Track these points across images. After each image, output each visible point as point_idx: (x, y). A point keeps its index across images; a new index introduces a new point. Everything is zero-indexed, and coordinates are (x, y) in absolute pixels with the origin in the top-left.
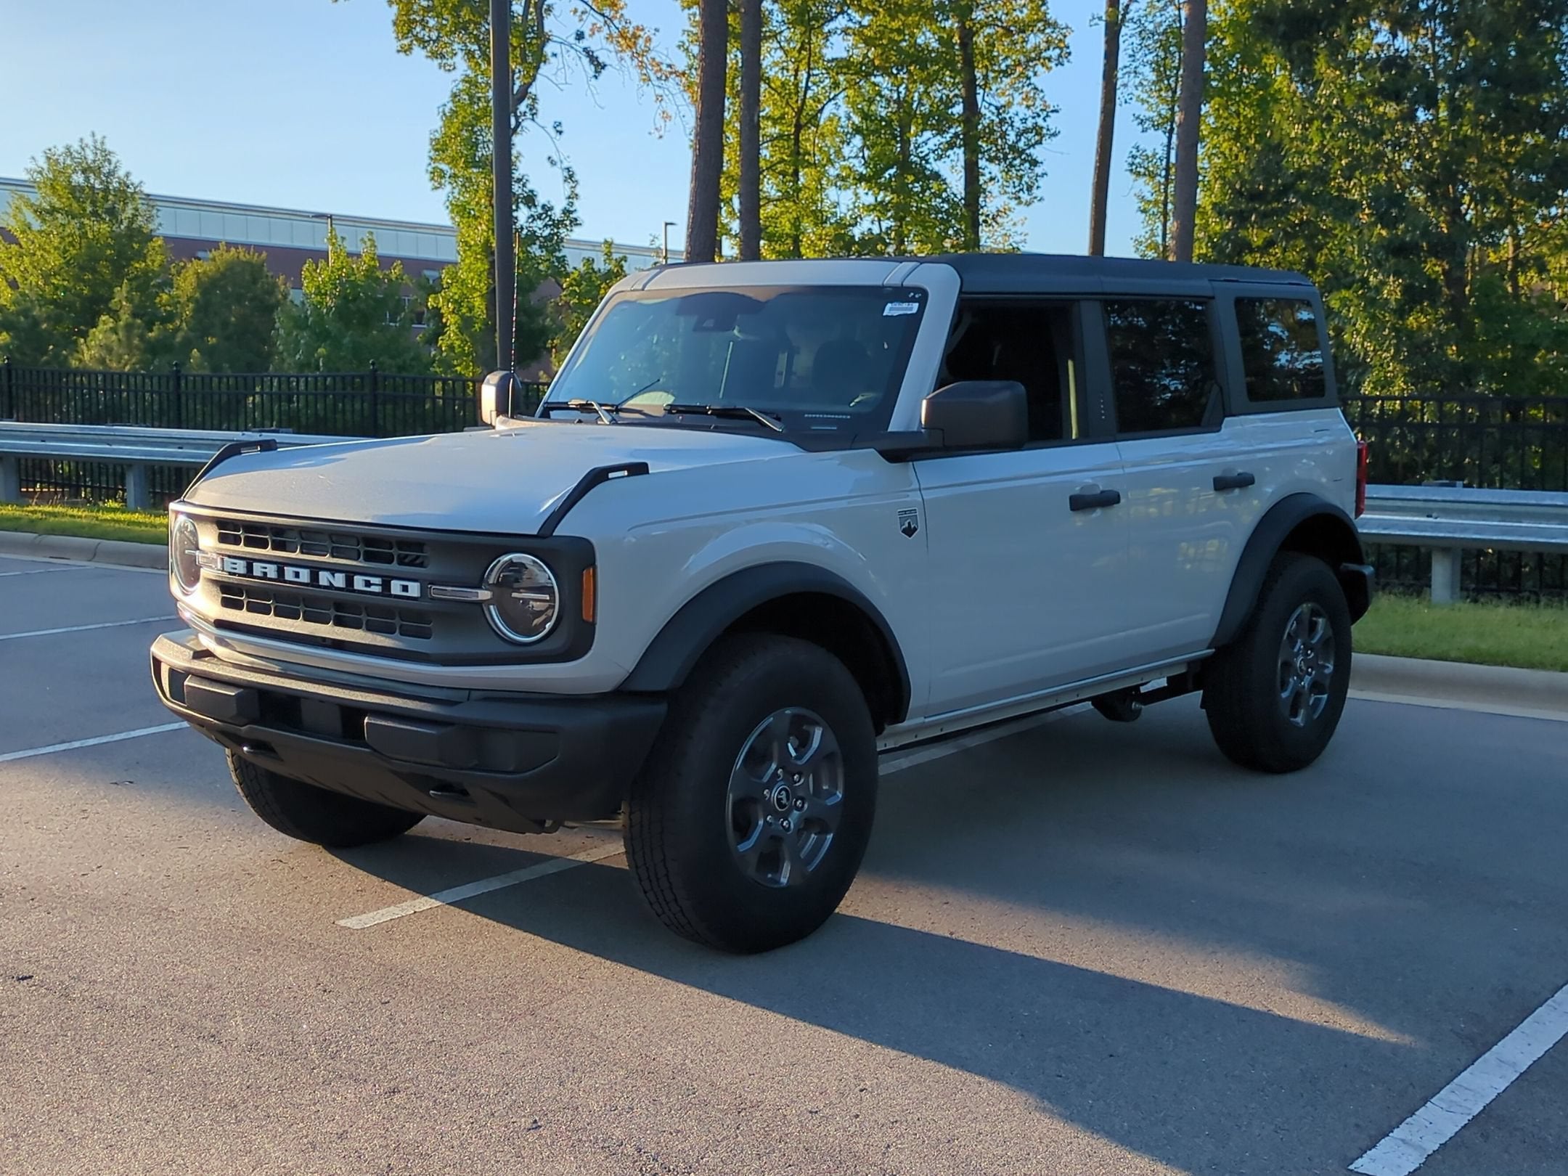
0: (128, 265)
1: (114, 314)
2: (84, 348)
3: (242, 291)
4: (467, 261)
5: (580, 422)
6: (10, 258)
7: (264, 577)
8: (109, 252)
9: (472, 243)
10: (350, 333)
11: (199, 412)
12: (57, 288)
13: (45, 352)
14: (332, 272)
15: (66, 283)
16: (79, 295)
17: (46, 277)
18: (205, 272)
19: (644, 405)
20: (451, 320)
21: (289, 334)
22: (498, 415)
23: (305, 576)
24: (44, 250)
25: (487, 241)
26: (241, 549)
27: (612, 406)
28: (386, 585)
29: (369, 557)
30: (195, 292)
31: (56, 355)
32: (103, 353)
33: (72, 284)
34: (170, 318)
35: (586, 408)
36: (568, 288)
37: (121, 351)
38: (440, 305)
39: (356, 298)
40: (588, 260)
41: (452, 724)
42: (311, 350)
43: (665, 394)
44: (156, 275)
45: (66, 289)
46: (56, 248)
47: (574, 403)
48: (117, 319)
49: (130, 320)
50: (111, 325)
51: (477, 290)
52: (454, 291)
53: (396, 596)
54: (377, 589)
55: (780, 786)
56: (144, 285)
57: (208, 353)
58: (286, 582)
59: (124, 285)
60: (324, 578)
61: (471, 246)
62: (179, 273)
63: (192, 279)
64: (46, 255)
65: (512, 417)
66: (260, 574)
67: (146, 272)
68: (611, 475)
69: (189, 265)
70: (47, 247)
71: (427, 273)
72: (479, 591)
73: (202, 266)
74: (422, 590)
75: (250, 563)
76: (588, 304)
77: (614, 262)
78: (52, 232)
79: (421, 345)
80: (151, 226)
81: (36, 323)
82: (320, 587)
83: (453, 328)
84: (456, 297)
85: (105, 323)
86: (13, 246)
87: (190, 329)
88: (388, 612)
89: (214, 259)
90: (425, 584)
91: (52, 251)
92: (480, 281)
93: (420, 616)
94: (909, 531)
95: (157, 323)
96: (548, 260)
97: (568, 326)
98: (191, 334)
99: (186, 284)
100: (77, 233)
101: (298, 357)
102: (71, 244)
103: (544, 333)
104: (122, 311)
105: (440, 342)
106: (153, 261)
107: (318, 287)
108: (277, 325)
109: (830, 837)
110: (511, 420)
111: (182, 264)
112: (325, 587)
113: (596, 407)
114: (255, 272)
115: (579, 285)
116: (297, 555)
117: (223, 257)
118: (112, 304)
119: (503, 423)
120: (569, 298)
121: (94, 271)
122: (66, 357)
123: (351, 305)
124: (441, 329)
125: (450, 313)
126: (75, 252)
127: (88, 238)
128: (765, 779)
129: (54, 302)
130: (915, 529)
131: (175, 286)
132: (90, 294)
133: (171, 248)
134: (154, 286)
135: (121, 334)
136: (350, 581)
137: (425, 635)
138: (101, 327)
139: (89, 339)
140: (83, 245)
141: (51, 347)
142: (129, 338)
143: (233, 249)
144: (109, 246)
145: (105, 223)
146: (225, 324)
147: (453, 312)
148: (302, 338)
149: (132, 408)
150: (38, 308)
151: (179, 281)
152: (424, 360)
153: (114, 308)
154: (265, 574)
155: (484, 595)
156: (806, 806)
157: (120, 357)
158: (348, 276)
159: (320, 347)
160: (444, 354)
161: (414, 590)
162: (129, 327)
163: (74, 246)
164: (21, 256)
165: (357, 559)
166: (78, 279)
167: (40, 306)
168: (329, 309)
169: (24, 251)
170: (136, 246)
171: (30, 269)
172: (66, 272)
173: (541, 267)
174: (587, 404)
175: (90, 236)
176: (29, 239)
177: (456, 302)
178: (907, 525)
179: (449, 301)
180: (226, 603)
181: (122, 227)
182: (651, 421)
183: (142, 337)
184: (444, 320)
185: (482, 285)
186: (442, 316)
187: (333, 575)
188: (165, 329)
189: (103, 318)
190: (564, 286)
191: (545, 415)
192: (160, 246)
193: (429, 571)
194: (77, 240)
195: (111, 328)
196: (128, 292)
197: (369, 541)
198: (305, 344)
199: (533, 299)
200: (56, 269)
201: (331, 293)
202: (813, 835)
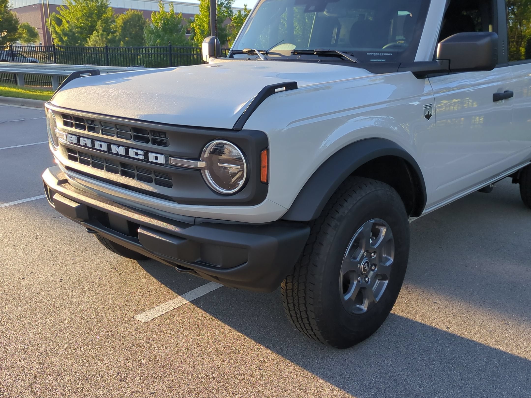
0: (102, 16)
1: (97, 31)
2: (89, 41)
3: (136, 23)
4: (202, 12)
5: (249, 59)
6: (67, 14)
7: (85, 146)
8: (96, 11)
9: (204, 6)
10: (167, 35)
11: (123, 61)
12: (81, 23)
13: (78, 43)
14: (160, 15)
15: (83, 22)
16: (87, 25)
17: (78, 19)
18: (125, 18)
19: (280, 51)
20: (198, 31)
21: (148, 36)
22: (210, 57)
23: (105, 147)
24: (77, 11)
25: (208, 5)
26: (73, 129)
27: (264, 51)
28: (146, 155)
29: (136, 138)
30: (122, 24)
31: (81, 44)
32: (95, 43)
33: (85, 22)
34: (115, 32)
35: (251, 53)
36: (233, 20)
37: (100, 42)
38: (194, 27)
39: (168, 24)
40: (239, 11)
41: (185, 239)
42: (155, 41)
43: (291, 45)
44: (110, 19)
45: (83, 23)
46: (80, 10)
47: (245, 50)
48: (98, 32)
49: (102, 33)
50: (97, 34)
51: (205, 21)
52: (198, 22)
53: (152, 163)
54: (141, 157)
55: (365, 260)
56: (107, 22)
57: (126, 43)
58: (96, 149)
59: (100, 22)
60: (114, 149)
61: (203, 7)
62: (117, 18)
63: (121, 20)
64: (77, 13)
65: (216, 58)
66: (83, 144)
67: (107, 18)
68: (276, 90)
69: (120, 16)
70: (77, 10)
71: (191, 18)
72: (199, 162)
73: (124, 16)
74: (166, 159)
75: (78, 137)
76: (240, 26)
77: (247, 12)
78: (78, 5)
79: (190, 40)
80: (108, 3)
81: (74, 34)
82: (112, 153)
83: (198, 34)
84: (199, 24)
85: (95, 33)
86: (67, 10)
87: (120, 35)
88: (148, 171)
89: (127, 14)
90: (168, 156)
91: (79, 11)
92: (206, 19)
93: (166, 175)
94: (428, 117)
95: (111, 33)
96: (227, 11)
97: (233, 33)
98: (121, 37)
99: (119, 22)
100: (86, 6)
101: (151, 43)
102: (84, 9)
103: (226, 36)
104: (100, 30)
105: (195, 38)
106: (109, 14)
107: (156, 20)
108: (144, 33)
109: (386, 282)
110: (216, 59)
111: (118, 15)
112: (115, 154)
113: (256, 52)
114: (139, 17)
115: (237, 19)
116: (100, 135)
117: (130, 13)
118: (97, 28)
119: (212, 60)
120: (234, 23)
121: (91, 18)
122: (84, 44)
123: (166, 26)
124: (195, 34)
125: (197, 29)
126: (86, 12)
127: (89, 7)
128: (358, 259)
129: (80, 27)
130: (431, 115)
131: (116, 22)
132: (91, 25)
133: (114, 10)
134: (110, 22)
135: (100, 37)
136: (127, 152)
137: (169, 186)
138: (94, 35)
139: (90, 39)
140: (88, 9)
141: (79, 41)
142: (102, 38)
143: (133, 11)
144: (96, 10)
145: (94, 2)
146: (131, 34)
147: (198, 29)
148: (152, 37)
149: (103, 60)
150: (74, 29)
151: (117, 20)
152: (190, 44)
153: (97, 29)
154: (86, 144)
155: (201, 164)
156: (376, 269)
157: (100, 44)
158: (165, 16)
159: (157, 40)
160: (196, 42)
161: (161, 159)
162: (102, 35)
163: (85, 10)
164: (70, 13)
165: (129, 140)
166: (87, 20)
167: (75, 28)
168: (160, 27)
169: (71, 12)
170: (104, 9)
171: (73, 17)
172: (83, 18)
173: (225, 14)
174: (252, 51)
175: (90, 6)
176: (72, 8)
177: (199, 25)
178: (427, 113)
179: (197, 25)
180: (71, 158)
181: (99, 4)
182: (285, 58)
183: (106, 38)
184: (196, 31)
185: (207, 20)
186: (195, 30)
187: (118, 147)
188: (114, 36)
189: (95, 32)
190: (232, 20)
191: (231, 57)
192: (111, 9)
193: (170, 149)
194: (86, 8)
195: (97, 35)
196: (101, 24)
197: (136, 129)
198: (153, 39)
199: (223, 25)
200: (80, 17)
201: (160, 22)
202: (377, 281)
